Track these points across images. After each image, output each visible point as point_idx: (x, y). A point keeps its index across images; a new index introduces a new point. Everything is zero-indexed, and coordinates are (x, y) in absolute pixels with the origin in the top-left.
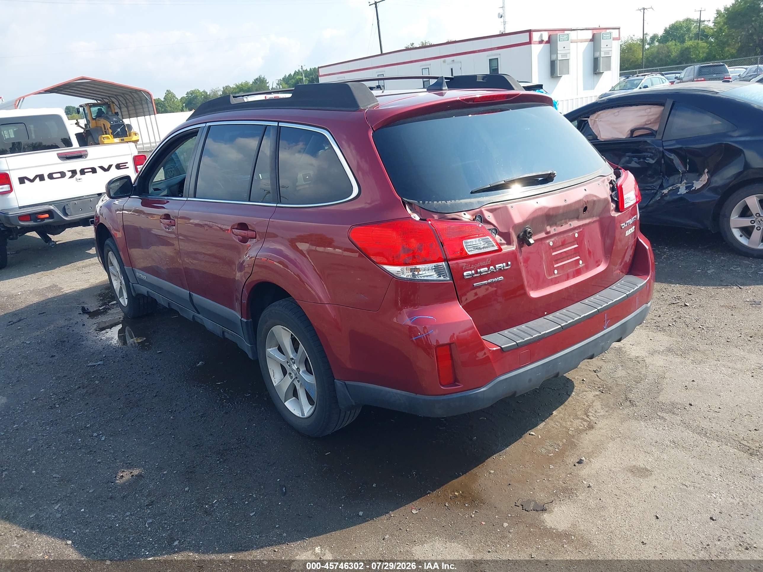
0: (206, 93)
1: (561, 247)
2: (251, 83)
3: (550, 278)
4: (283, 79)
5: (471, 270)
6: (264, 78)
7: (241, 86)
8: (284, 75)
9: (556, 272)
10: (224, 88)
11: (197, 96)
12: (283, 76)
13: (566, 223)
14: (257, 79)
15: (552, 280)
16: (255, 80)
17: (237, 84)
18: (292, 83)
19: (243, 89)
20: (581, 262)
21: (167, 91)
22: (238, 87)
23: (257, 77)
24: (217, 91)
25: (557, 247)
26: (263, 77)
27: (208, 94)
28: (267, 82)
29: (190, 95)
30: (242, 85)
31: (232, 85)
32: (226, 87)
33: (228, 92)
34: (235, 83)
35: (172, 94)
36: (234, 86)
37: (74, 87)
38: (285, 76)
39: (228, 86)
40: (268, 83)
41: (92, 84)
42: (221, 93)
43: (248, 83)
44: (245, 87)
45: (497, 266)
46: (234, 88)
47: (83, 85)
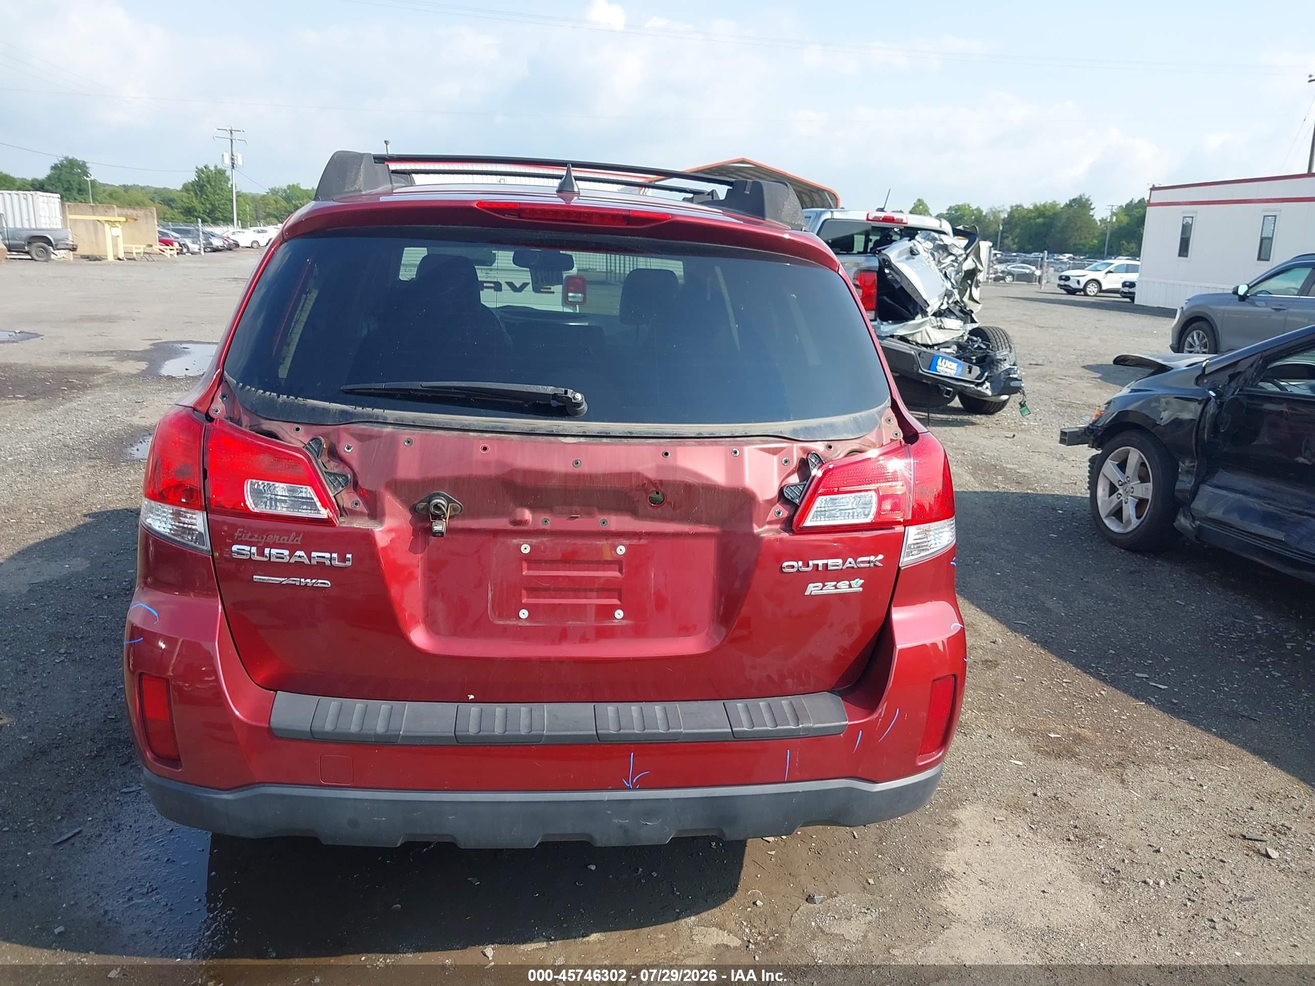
0: (981, 212)
1: (561, 565)
2: (1062, 206)
3: (501, 622)
4: (1127, 205)
5: (250, 544)
6: (1087, 200)
7: (1042, 208)
8: (1130, 199)
9: (524, 614)
10: (1012, 207)
11: (964, 216)
12: (1128, 201)
13: (590, 514)
14: (1074, 200)
15: (505, 628)
16: (1070, 201)
17: (1038, 204)
18: (1138, 215)
19: (1044, 214)
20: (619, 614)
21: (919, 200)
22: (1036, 208)
23: (1075, 197)
24: (999, 212)
25: (546, 562)
26: (1087, 197)
27: (984, 213)
28: (1092, 207)
29: (953, 212)
30: (1044, 206)
31: (1028, 205)
32: (1017, 206)
33: (1016, 216)
34: (1033, 202)
35: (923, 207)
36: (1031, 207)
37: (732, 173)
38: (1131, 202)
39: (1021, 206)
40: (1093, 209)
41: (756, 171)
42: (1006, 216)
43: (1057, 205)
44: (1049, 211)
45: (314, 554)
46: (1029, 211)
47: (745, 172)
